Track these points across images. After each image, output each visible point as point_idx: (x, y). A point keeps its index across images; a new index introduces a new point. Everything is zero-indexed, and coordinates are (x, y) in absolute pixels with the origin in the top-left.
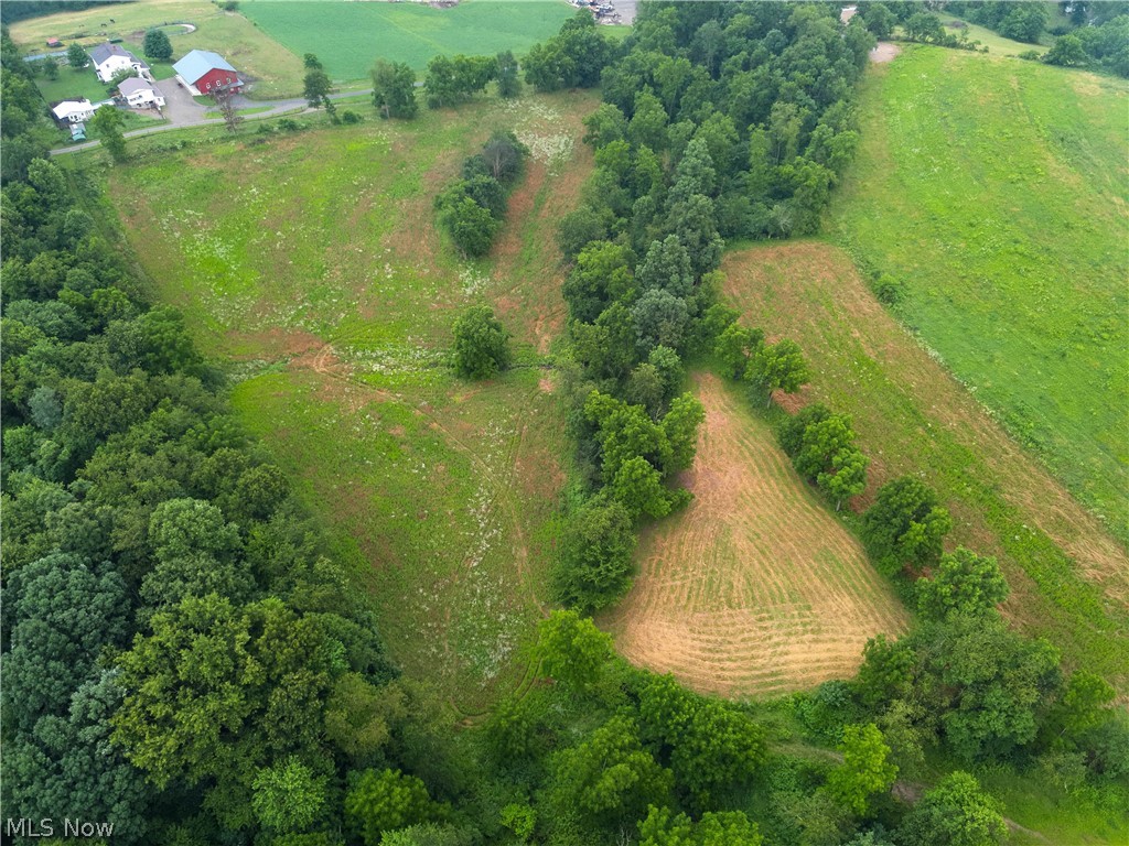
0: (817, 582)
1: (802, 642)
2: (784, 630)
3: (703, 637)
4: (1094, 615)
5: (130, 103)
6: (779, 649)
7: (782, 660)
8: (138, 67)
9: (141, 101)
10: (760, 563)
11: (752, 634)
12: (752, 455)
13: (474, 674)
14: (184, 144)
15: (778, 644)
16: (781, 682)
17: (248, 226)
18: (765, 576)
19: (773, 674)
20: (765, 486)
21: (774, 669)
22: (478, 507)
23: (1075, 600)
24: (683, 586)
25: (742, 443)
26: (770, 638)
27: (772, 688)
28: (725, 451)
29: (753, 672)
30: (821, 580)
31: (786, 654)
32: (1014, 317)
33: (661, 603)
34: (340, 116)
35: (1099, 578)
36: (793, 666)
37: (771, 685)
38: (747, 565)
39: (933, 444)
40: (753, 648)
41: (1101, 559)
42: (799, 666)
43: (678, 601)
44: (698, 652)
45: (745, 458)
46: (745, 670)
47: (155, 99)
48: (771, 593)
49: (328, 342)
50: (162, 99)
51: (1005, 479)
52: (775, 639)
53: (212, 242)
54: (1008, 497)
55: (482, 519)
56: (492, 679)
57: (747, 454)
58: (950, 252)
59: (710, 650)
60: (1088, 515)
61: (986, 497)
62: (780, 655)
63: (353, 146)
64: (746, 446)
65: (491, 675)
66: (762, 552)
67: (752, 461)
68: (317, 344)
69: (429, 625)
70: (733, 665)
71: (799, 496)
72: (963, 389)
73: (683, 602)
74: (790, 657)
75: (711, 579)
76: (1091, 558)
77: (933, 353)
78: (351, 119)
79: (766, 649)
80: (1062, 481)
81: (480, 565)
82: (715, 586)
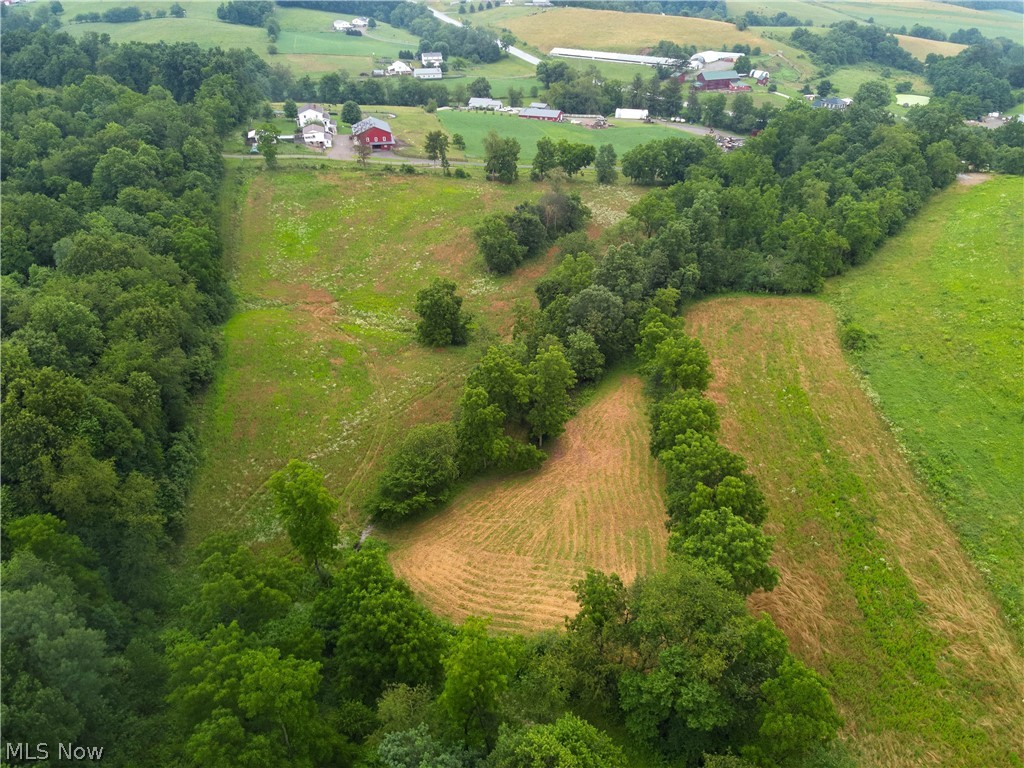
0: (613, 550)
1: (561, 597)
2: (550, 582)
3: (474, 571)
4: (921, 667)
5: (306, 140)
6: (533, 597)
7: (531, 607)
8: (328, 123)
9: (314, 140)
10: (571, 524)
11: (519, 579)
12: (631, 444)
13: (249, 534)
14: (323, 166)
15: (536, 592)
16: (517, 626)
17: (331, 221)
18: (566, 532)
19: (514, 617)
20: (627, 471)
21: (518, 613)
22: (351, 420)
23: (903, 644)
24: (490, 527)
25: (628, 432)
26: (533, 585)
27: (505, 629)
28: (608, 436)
29: (496, 611)
30: (619, 551)
31: (538, 603)
32: (985, 378)
33: (459, 535)
34: (452, 170)
35: (950, 631)
36: (538, 615)
37: (507, 626)
38: (557, 522)
39: (823, 470)
40: (511, 590)
41: (964, 614)
42: (543, 616)
43: (475, 538)
44: (460, 581)
45: (624, 446)
46: (492, 607)
47: (325, 141)
48: (562, 549)
49: (337, 301)
50: (330, 142)
51: (889, 514)
52: (537, 588)
53: (299, 225)
54: (881, 531)
55: (347, 430)
56: (261, 542)
57: (628, 443)
58: (945, 320)
59: (472, 583)
60: (969, 566)
61: (854, 525)
62: (532, 602)
63: (447, 190)
64: (631, 437)
65: (262, 539)
66: (579, 516)
67: (628, 450)
68: (328, 300)
69: (238, 485)
70: (483, 599)
71: (655, 486)
72: (888, 428)
73: (479, 540)
74: (540, 607)
75: (517, 528)
76: (951, 609)
77: (871, 394)
78: (460, 174)
79: (522, 593)
80: (956, 529)
81: (319, 458)
82: (516, 533)
